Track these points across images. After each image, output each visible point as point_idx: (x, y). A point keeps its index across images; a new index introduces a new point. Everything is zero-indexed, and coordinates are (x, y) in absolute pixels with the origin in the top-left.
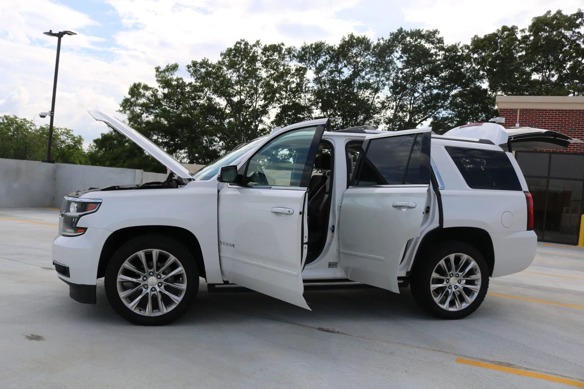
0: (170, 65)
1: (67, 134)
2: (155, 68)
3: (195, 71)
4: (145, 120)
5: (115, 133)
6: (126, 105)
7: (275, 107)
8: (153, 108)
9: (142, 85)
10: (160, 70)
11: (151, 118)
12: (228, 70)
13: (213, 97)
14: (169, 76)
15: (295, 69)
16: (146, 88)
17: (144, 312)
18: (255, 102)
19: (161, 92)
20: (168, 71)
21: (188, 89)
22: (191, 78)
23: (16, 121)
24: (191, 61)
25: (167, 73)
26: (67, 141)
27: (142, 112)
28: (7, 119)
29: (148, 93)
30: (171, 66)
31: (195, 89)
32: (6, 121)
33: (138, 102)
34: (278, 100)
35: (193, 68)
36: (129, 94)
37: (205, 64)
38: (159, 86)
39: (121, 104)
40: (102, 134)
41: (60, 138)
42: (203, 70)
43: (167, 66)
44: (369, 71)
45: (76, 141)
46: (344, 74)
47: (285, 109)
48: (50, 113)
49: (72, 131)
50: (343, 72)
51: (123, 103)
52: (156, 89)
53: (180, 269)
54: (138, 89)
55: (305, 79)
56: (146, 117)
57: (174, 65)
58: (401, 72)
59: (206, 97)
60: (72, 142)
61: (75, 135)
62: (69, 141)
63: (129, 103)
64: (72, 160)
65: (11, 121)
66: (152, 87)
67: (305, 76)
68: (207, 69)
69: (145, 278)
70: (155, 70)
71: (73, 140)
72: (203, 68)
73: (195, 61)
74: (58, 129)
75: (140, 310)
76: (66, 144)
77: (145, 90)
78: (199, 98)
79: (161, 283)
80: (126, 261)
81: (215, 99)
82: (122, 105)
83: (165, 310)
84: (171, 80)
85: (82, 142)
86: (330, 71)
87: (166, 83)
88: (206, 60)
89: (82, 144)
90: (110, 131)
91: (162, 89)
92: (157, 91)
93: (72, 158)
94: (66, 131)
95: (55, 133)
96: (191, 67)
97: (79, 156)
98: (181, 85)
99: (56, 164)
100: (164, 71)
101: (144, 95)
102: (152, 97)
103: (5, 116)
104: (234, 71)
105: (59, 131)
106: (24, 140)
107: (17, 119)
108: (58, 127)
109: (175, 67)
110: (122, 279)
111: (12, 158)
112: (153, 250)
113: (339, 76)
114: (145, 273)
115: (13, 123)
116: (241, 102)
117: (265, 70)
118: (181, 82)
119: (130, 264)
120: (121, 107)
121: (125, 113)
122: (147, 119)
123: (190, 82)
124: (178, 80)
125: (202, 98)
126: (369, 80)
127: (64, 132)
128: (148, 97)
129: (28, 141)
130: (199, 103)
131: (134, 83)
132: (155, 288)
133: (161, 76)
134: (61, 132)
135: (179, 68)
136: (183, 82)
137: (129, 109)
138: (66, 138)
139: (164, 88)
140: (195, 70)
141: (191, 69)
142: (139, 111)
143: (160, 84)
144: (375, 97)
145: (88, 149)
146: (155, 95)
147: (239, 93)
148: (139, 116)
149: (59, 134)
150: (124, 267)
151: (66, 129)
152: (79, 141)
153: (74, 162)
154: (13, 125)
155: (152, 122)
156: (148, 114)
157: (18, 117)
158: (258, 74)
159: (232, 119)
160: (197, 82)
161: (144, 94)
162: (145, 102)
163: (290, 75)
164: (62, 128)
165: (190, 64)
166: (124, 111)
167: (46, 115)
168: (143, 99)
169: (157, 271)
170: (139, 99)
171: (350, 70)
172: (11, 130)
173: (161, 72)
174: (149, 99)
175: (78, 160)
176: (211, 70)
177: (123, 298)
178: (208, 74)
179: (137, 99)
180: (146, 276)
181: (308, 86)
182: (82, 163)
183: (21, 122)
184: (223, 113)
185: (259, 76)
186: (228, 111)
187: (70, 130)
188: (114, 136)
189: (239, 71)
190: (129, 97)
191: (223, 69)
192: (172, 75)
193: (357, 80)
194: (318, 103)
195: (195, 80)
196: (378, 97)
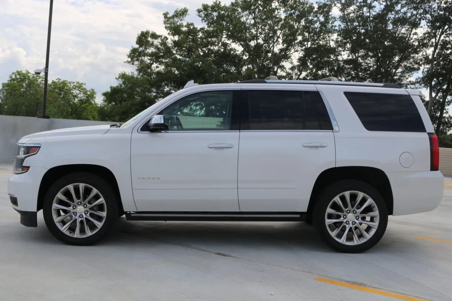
0: (178, 10)
1: (79, 88)
2: (164, 14)
3: (207, 16)
4: (155, 70)
5: (125, 86)
6: (134, 56)
7: (297, 51)
8: (163, 57)
9: (151, 32)
10: (168, 16)
11: (162, 68)
12: (243, 11)
13: (228, 42)
14: (178, 21)
15: (318, 7)
16: (154, 36)
17: (73, 234)
18: (272, 47)
19: (171, 39)
20: (177, 17)
21: (200, 35)
22: (202, 23)
23: (28, 76)
24: (201, 5)
25: (176, 19)
26: (79, 96)
27: (152, 62)
28: (19, 75)
29: (157, 42)
30: (180, 11)
31: (208, 34)
32: (18, 77)
33: (147, 52)
34: (300, 42)
35: (204, 12)
36: (137, 43)
37: (216, 7)
38: (169, 34)
39: (129, 54)
40: (111, 87)
41: (73, 93)
42: (215, 14)
43: (176, 11)
44: (405, 3)
45: (89, 95)
46: (375, 9)
47: (308, 52)
48: (44, 70)
49: (85, 84)
50: (375, 7)
51: (130, 54)
52: (166, 37)
53: (102, 200)
54: (146, 38)
55: (330, 17)
56: (156, 67)
57: (183, 9)
58: (444, 2)
59: (220, 43)
60: (85, 97)
61: (88, 89)
62: (82, 95)
63: (137, 53)
64: (84, 115)
65: (23, 76)
66: (161, 34)
67: (330, 13)
68: (219, 13)
69: (74, 207)
70: (163, 17)
71: (85, 94)
72: (216, 12)
73: (206, 4)
74: (70, 83)
75: (71, 233)
76: (79, 99)
77: (153, 39)
78: (213, 44)
79: (87, 211)
80: (59, 193)
81: (230, 44)
82: (129, 56)
83: (89, 233)
84: (181, 26)
85: (95, 95)
86: (358, 6)
87: (175, 30)
88: (218, 3)
89: (95, 98)
90: (119, 84)
91: (172, 37)
92: (167, 39)
93: (85, 114)
94: (78, 85)
95: (67, 87)
96: (201, 11)
97: (92, 110)
98: (192, 31)
99: (51, 119)
100: (173, 17)
101: (152, 45)
102: (161, 45)
103: (18, 72)
104: (250, 13)
105: (71, 85)
106: (35, 96)
107: (29, 75)
108: (70, 81)
109: (183, 13)
110: (56, 207)
111: (23, 115)
112: (80, 184)
113: (369, 12)
114: (74, 202)
115: (25, 79)
116: (258, 46)
117: (284, 9)
118: (192, 28)
119: (62, 195)
120: (128, 57)
121: (133, 64)
122: (158, 69)
123: (202, 27)
124: (188, 25)
125: (216, 44)
126: (405, 13)
127: (76, 86)
128: (157, 46)
129: (39, 97)
130: (214, 49)
131: (142, 32)
132: (82, 215)
133: (170, 22)
134: (74, 86)
135: (188, 13)
136: (194, 28)
137: (138, 60)
138: (78, 92)
139: (174, 35)
140: (207, 13)
141: (201, 13)
142: (149, 61)
143: (169, 31)
144: (412, 33)
145: (101, 103)
146: (164, 43)
147: (255, 37)
148: (149, 66)
149: (71, 88)
150: (58, 198)
151: (78, 83)
152: (91, 96)
153: (87, 118)
154: (25, 81)
155: (163, 72)
156: (158, 63)
157: (30, 72)
158: (277, 15)
159: (250, 66)
160: (210, 27)
161: (153, 43)
162: (154, 51)
163: (312, 13)
164: (74, 81)
165: (201, 7)
166: (132, 62)
167: (41, 72)
168: (152, 48)
169: (83, 201)
170: (147, 48)
171: (381, 4)
172: (23, 86)
173: (170, 18)
174: (157, 47)
175: (92, 115)
176: (223, 14)
177: (57, 222)
178: (221, 17)
179: (146, 49)
180: (76, 205)
181: (334, 25)
182: (95, 118)
183: (33, 77)
184: (241, 59)
185: (278, 16)
186: (245, 58)
187: (83, 84)
188: (124, 88)
189: (254, 12)
190: (137, 46)
191: (238, 10)
192: (181, 20)
193: (391, 16)
194: (345, 44)
195: (207, 25)
196: (416, 34)
